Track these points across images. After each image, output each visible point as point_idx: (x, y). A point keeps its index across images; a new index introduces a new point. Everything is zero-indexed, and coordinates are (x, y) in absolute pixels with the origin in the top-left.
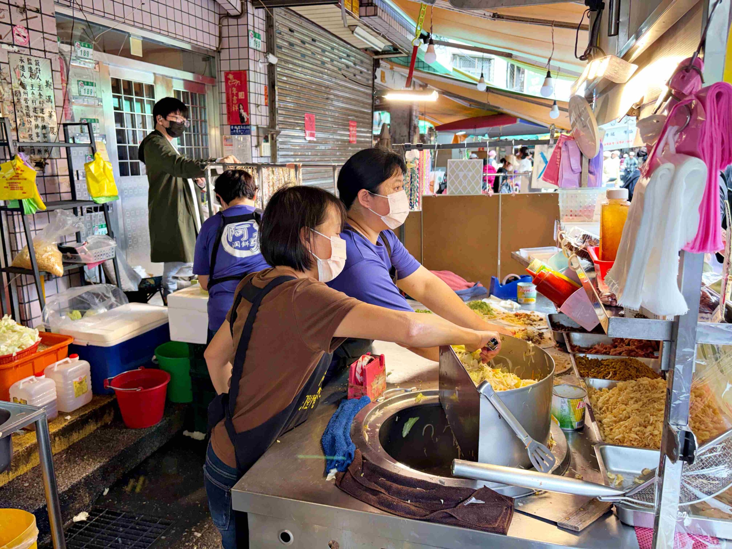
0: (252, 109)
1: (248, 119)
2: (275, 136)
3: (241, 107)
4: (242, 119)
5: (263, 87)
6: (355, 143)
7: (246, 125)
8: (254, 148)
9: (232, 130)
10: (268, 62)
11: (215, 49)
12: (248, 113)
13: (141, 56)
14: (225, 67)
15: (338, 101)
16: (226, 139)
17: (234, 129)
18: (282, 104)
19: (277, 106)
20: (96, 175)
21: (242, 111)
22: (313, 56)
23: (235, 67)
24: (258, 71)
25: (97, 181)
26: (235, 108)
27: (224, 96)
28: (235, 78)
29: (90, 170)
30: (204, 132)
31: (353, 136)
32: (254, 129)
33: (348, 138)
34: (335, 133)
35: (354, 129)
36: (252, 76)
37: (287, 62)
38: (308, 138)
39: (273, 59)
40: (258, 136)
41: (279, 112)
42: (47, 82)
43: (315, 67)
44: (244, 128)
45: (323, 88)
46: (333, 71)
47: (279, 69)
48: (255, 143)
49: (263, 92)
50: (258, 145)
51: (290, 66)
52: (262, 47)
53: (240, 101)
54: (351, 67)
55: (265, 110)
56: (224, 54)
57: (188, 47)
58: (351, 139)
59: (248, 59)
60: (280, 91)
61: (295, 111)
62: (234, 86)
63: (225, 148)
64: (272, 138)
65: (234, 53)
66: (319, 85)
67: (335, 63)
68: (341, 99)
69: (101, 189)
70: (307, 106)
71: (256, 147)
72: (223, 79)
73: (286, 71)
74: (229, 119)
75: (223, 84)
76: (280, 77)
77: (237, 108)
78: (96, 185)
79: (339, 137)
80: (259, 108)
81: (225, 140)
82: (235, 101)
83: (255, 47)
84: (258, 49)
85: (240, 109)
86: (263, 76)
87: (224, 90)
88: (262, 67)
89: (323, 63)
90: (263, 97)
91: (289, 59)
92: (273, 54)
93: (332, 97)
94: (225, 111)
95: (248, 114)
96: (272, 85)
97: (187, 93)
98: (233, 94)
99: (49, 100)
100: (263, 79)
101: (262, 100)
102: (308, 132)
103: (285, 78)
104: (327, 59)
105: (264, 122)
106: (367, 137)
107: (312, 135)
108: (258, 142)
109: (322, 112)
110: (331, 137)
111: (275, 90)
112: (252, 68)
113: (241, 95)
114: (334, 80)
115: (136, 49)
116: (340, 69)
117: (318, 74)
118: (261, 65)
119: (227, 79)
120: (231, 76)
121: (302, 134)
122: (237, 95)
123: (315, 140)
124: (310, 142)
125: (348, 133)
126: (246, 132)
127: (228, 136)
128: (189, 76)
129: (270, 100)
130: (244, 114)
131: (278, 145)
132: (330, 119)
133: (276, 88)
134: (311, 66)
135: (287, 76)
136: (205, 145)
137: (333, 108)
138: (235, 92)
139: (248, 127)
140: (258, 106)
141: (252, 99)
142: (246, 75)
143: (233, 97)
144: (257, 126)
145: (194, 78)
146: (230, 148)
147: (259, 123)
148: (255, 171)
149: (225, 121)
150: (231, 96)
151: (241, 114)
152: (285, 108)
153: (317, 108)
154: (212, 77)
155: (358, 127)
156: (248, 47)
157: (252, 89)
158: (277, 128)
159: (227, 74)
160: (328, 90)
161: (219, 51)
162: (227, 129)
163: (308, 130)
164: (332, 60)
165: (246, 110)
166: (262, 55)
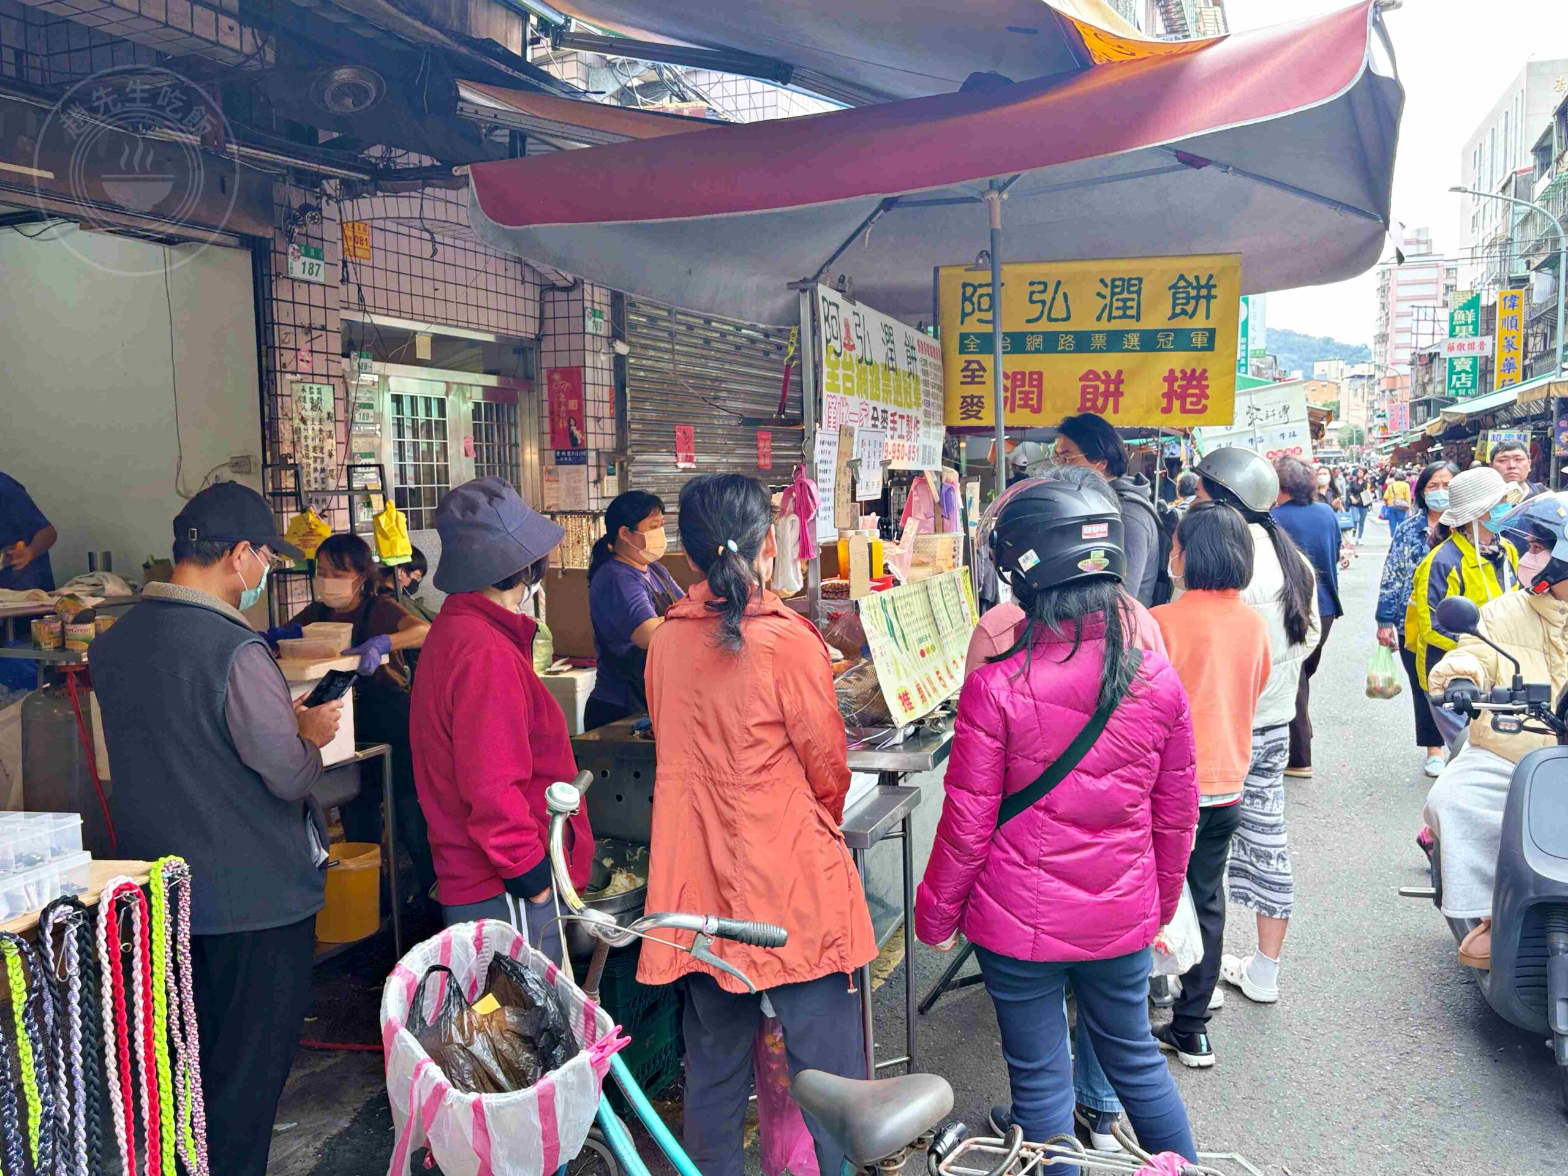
0: (590, 425)
1: (583, 441)
2: (625, 464)
3: (572, 422)
4: (574, 440)
5: (606, 389)
6: (769, 468)
7: (580, 450)
8: (591, 485)
9: (557, 457)
10: (614, 353)
11: (533, 337)
12: (585, 433)
13: (429, 358)
14: (547, 362)
15: (735, 400)
16: (549, 472)
17: (561, 456)
18: (637, 415)
19: (629, 418)
20: (386, 529)
21: (573, 428)
22: (689, 332)
23: (563, 363)
24: (599, 366)
25: (386, 538)
26: (562, 424)
27: (546, 405)
28: (563, 378)
29: (379, 524)
30: (514, 462)
31: (765, 456)
32: (592, 455)
33: (755, 460)
34: (729, 453)
35: (768, 444)
36: (589, 375)
37: (645, 347)
38: (681, 465)
39: (622, 348)
40: (598, 466)
41: (633, 426)
42: (329, 414)
43: (693, 350)
44: (577, 454)
45: (709, 383)
46: (727, 352)
47: (631, 361)
48: (593, 475)
49: (607, 398)
50: (598, 480)
51: (652, 353)
52: (604, 329)
53: (570, 415)
54: (759, 341)
55: (609, 426)
56: (547, 345)
57: (490, 338)
58: (762, 462)
59: (584, 350)
60: (634, 394)
61: (659, 423)
62: (560, 390)
63: (546, 485)
64: (622, 467)
65: (562, 343)
66: (699, 377)
67: (730, 338)
68: (742, 396)
69: (393, 546)
70: (680, 414)
71: (595, 482)
72: (545, 381)
73: (644, 362)
74: (553, 440)
75: (545, 388)
76: (635, 372)
77: (566, 425)
78: (387, 542)
79: (736, 460)
80: (601, 422)
81: (547, 474)
82: (563, 415)
83: (594, 332)
84: (599, 332)
85: (570, 425)
86: (606, 373)
87: (545, 396)
88: (604, 360)
89: (707, 341)
90: (607, 405)
91: (648, 342)
92: (623, 340)
93: (723, 394)
94: (547, 427)
95: (582, 433)
96: (620, 386)
97: (491, 405)
98: (560, 404)
99: (330, 436)
100: (607, 378)
101: (606, 410)
102: (681, 455)
103: (642, 374)
104: (714, 335)
105: (608, 443)
106: (793, 457)
107: (689, 459)
108: (599, 475)
109: (707, 421)
110: (724, 460)
111: (625, 394)
112: (589, 363)
113: (573, 404)
114: (727, 367)
115: (424, 350)
116: (738, 348)
117: (698, 361)
118: (603, 358)
119: (550, 381)
120: (557, 376)
121: (673, 459)
122: (567, 406)
123: (694, 466)
124: (685, 470)
125: (755, 452)
126: (581, 460)
127: (551, 467)
128: (492, 381)
129: (617, 410)
130: (577, 433)
131: (630, 478)
132: (720, 431)
133: (627, 390)
134: (686, 349)
135: (645, 370)
136: (515, 481)
137: (725, 413)
138: (562, 398)
139: (584, 453)
140: (598, 419)
141: (590, 409)
142: (579, 374)
143: (559, 407)
144: (597, 450)
145: (499, 382)
146: (554, 485)
147: (600, 445)
148: (591, 522)
149: (547, 445)
150: (556, 405)
151: (572, 434)
152: (642, 421)
153: (697, 416)
154: (528, 378)
155: (773, 441)
156: (584, 333)
157: (589, 395)
158: (629, 452)
159: (551, 372)
160: (717, 384)
161: (539, 339)
162: (551, 455)
163: (680, 451)
164: (723, 334)
165: (581, 426)
166: (604, 341)
